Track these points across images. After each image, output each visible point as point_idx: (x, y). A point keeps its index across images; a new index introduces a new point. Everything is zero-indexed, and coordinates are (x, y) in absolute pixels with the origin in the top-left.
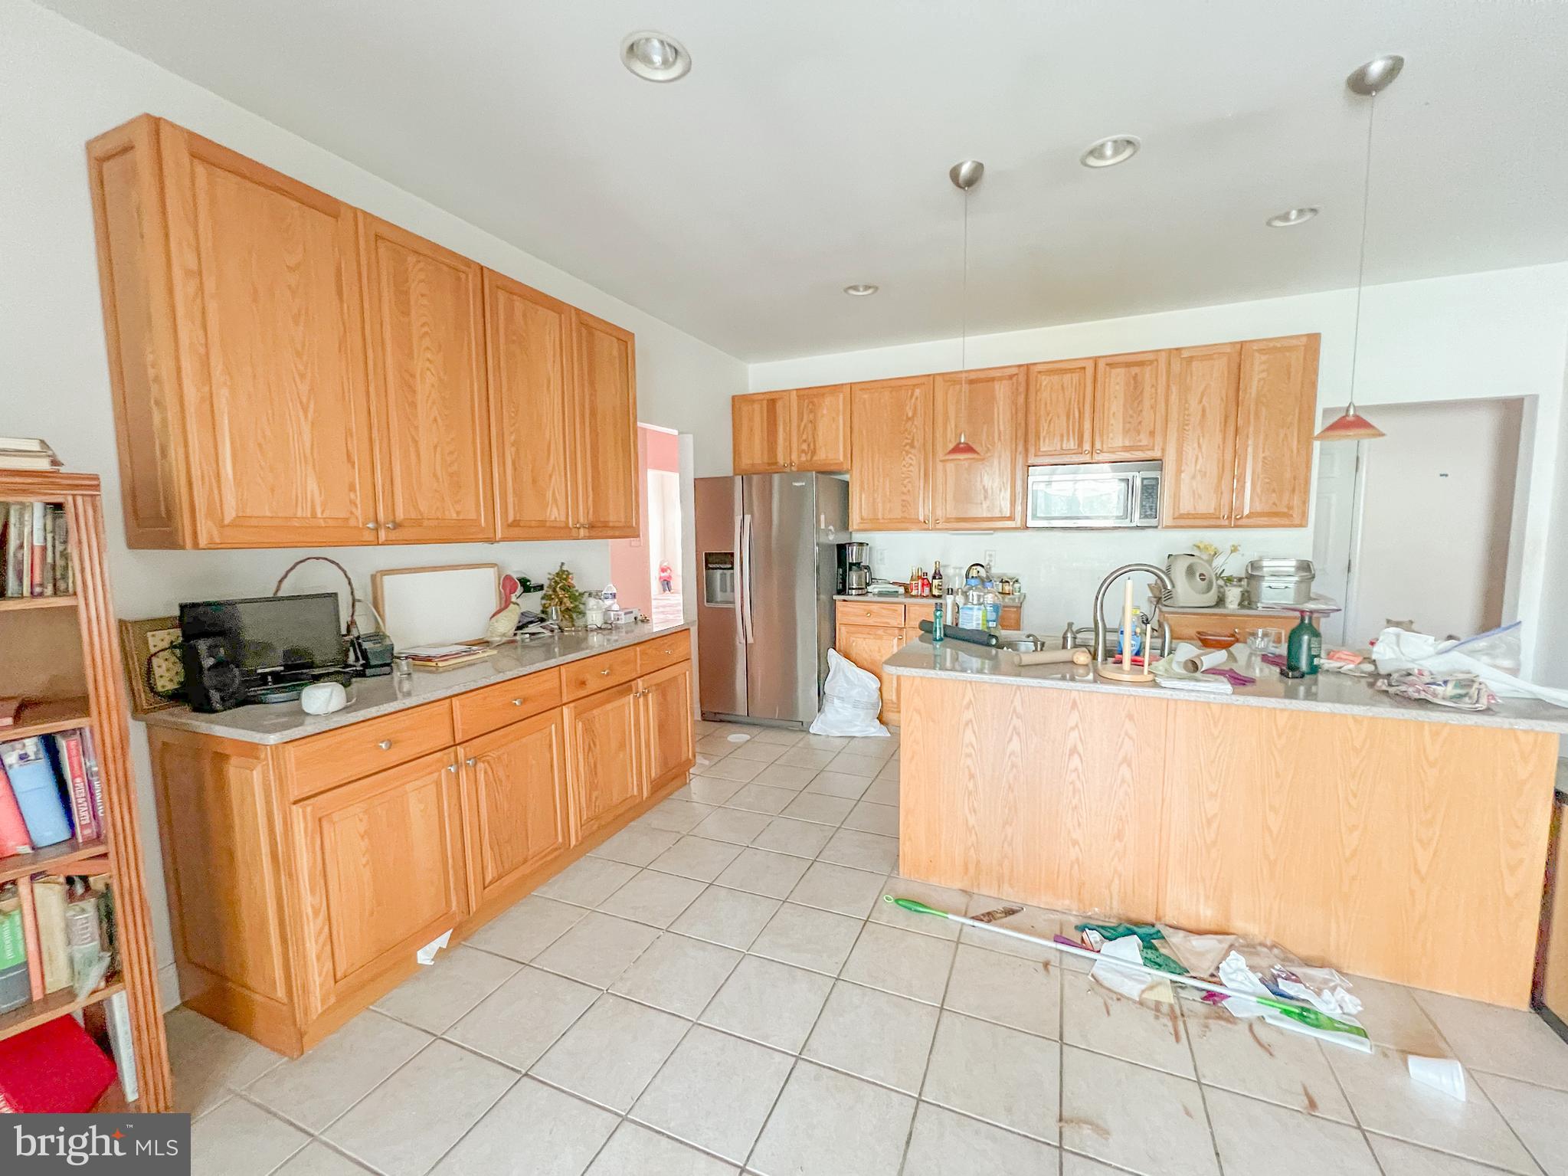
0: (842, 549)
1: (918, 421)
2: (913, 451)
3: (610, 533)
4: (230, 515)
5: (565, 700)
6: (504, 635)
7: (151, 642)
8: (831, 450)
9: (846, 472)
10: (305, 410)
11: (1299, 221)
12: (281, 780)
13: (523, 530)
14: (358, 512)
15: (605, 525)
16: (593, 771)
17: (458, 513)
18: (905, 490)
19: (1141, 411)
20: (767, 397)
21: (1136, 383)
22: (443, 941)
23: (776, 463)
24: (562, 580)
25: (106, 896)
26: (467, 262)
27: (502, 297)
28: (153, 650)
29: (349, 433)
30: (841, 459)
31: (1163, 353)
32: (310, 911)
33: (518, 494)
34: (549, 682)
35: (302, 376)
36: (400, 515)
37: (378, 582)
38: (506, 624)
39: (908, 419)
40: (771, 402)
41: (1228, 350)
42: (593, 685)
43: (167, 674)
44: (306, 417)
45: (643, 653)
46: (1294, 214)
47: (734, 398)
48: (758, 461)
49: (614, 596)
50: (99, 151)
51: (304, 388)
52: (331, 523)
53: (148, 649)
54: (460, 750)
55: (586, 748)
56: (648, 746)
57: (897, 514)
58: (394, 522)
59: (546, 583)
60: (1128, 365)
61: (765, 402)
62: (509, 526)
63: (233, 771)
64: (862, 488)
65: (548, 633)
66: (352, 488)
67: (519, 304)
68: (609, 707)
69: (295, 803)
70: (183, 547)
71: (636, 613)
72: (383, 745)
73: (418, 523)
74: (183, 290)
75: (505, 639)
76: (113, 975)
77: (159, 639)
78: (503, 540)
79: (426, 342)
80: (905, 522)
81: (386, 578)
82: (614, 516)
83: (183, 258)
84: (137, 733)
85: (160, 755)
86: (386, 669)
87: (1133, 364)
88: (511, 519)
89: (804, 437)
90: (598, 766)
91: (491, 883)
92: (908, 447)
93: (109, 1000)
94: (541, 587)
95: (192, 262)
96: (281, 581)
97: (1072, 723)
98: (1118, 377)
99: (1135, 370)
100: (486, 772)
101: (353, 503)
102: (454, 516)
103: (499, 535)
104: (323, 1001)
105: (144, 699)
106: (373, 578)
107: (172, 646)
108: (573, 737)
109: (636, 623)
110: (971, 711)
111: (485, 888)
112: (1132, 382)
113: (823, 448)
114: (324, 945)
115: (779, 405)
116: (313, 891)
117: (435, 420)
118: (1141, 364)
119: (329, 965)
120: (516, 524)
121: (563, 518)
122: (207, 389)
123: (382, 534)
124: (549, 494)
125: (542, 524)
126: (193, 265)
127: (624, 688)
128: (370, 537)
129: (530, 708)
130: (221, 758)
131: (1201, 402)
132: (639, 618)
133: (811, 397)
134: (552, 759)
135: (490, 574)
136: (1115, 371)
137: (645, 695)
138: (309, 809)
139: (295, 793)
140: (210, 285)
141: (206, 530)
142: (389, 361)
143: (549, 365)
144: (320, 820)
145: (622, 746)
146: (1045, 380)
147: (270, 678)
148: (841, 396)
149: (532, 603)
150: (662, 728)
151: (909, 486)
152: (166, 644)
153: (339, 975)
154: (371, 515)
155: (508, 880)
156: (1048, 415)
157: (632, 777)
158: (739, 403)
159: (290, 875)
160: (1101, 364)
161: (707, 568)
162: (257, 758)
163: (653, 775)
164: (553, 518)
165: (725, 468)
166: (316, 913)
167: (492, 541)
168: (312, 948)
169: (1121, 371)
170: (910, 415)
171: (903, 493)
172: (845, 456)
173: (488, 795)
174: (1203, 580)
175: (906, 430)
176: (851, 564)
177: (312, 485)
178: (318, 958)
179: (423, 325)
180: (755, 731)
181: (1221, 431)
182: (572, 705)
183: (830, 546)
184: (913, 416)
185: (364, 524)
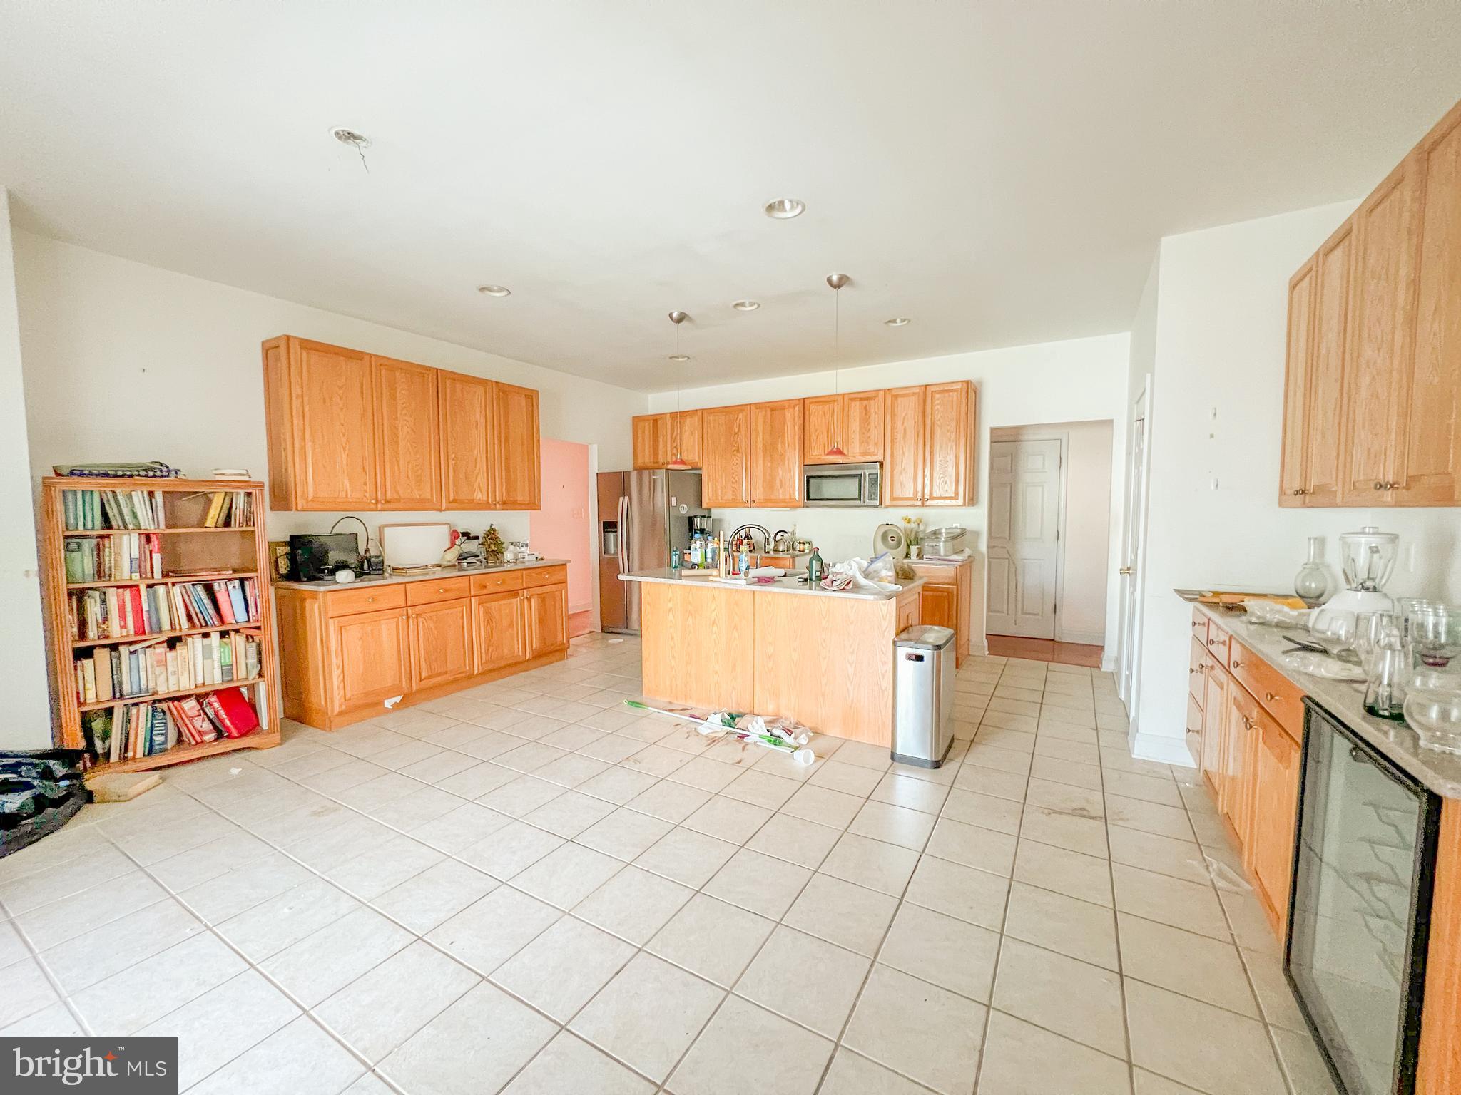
0: (690, 520)
1: (743, 433)
2: (738, 455)
3: (517, 507)
4: (311, 496)
5: (472, 594)
6: (449, 561)
7: (278, 551)
8: (691, 453)
9: (700, 469)
10: (344, 449)
11: (901, 324)
12: (325, 607)
13: (458, 504)
14: (368, 496)
15: (515, 502)
16: (490, 636)
17: (420, 495)
18: (734, 481)
19: (869, 430)
20: (651, 418)
21: (866, 410)
22: (398, 699)
23: (657, 462)
24: (491, 535)
25: (259, 645)
26: (428, 369)
27: (448, 382)
28: (278, 555)
29: (364, 458)
30: (697, 459)
31: (881, 392)
32: (335, 666)
33: (456, 486)
34: (463, 583)
35: (344, 435)
36: (389, 496)
37: (382, 530)
38: (452, 556)
39: (735, 434)
40: (655, 421)
41: (918, 391)
42: (491, 589)
43: (284, 567)
44: (345, 453)
45: (527, 575)
46: (898, 321)
47: (633, 417)
48: (647, 460)
49: (527, 545)
50: (267, 345)
51: (344, 440)
52: (354, 500)
53: (276, 554)
54: (409, 609)
55: (486, 622)
56: (530, 626)
57: (729, 496)
58: (385, 500)
59: (481, 534)
60: (861, 399)
61: (652, 421)
62: (450, 502)
63: (308, 603)
64: (709, 480)
65: (478, 563)
66: (365, 484)
67: (458, 386)
68: (503, 602)
69: (331, 618)
70: (292, 510)
71: (537, 554)
72: (370, 600)
73: (398, 500)
74: (296, 403)
75: (449, 564)
76: (260, 675)
77: (283, 550)
78: (448, 509)
79: (404, 412)
80: (735, 503)
81: (386, 528)
82: (521, 496)
83: (296, 390)
84: (272, 590)
85: (279, 600)
86: (380, 572)
87: (864, 398)
88: (451, 498)
89: (675, 445)
90: (494, 632)
91: (425, 679)
92: (735, 452)
93: (258, 683)
94: (477, 538)
95: (299, 392)
96: (333, 527)
97: (713, 608)
98: (856, 406)
99: (865, 403)
100: (423, 623)
101: (366, 491)
102: (418, 497)
103: (444, 507)
104: (341, 706)
105: (274, 576)
106: (380, 528)
107: (287, 554)
108: (477, 616)
109: (537, 561)
110: (671, 603)
111: (421, 681)
112: (864, 411)
113: (686, 452)
114: (340, 683)
115: (660, 422)
116: (337, 657)
117: (408, 449)
118: (868, 399)
119: (342, 692)
120: (455, 501)
121: (485, 498)
122: (303, 444)
123: (379, 506)
124: (476, 485)
125: (471, 501)
126: (300, 392)
127: (515, 593)
128: (373, 507)
129: (449, 595)
130: (303, 600)
131: (903, 423)
132: (539, 558)
133: (678, 417)
134: (463, 623)
135: (446, 528)
136: (853, 404)
137: (529, 600)
138: (336, 622)
139: (331, 614)
140: (306, 399)
141: (301, 502)
142: (385, 425)
143: (478, 416)
144: (341, 627)
145: (511, 625)
146: (812, 407)
147: (326, 571)
148: (696, 419)
149: (472, 547)
150: (541, 621)
151: (736, 478)
152: (284, 553)
153: (347, 699)
154: (374, 497)
155: (434, 681)
156: (816, 431)
157: (518, 644)
158: (637, 420)
159: (328, 648)
160: (846, 398)
161: (604, 532)
162: (316, 599)
163: (534, 646)
164: (478, 498)
165: (627, 465)
166: (338, 667)
167: (441, 510)
168: (336, 683)
169: (858, 403)
170: (736, 431)
171: (733, 483)
172: (699, 458)
173: (424, 635)
174: (893, 540)
175: (734, 441)
176: (695, 530)
177: (346, 482)
178: (338, 688)
179: (403, 404)
180: (625, 637)
181: (915, 442)
182: (477, 597)
183: (682, 517)
184: (739, 431)
185: (371, 500)
